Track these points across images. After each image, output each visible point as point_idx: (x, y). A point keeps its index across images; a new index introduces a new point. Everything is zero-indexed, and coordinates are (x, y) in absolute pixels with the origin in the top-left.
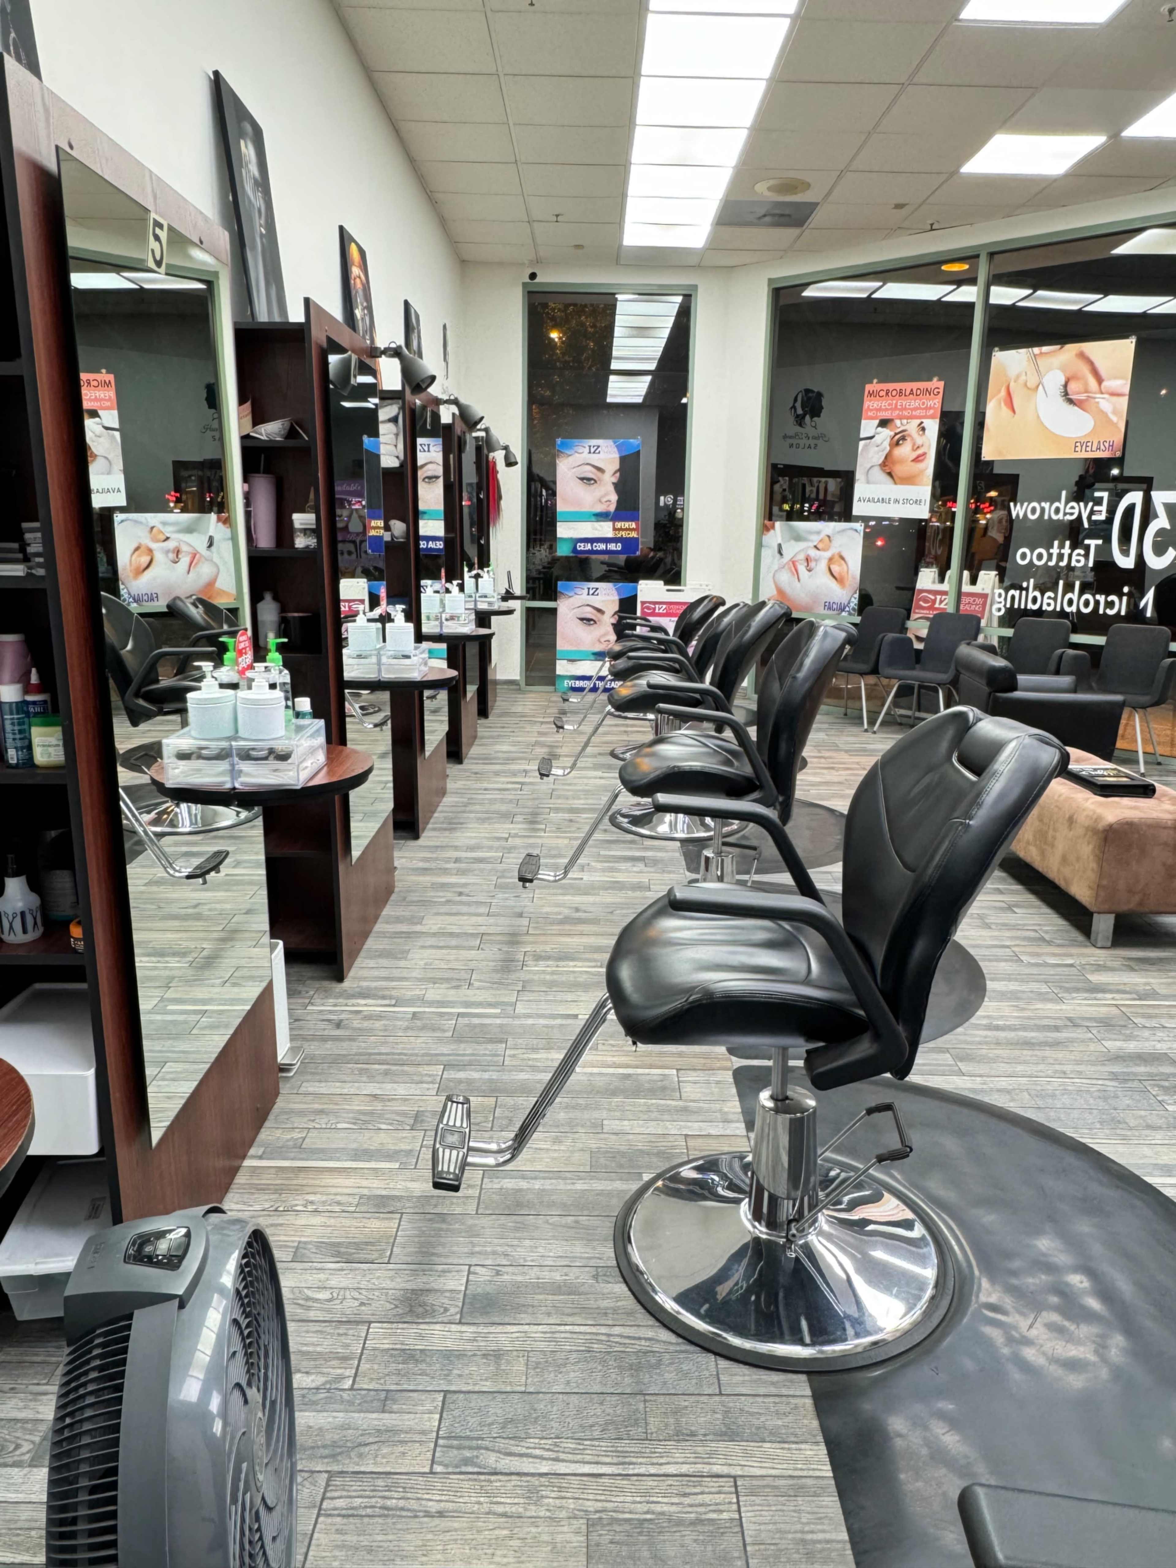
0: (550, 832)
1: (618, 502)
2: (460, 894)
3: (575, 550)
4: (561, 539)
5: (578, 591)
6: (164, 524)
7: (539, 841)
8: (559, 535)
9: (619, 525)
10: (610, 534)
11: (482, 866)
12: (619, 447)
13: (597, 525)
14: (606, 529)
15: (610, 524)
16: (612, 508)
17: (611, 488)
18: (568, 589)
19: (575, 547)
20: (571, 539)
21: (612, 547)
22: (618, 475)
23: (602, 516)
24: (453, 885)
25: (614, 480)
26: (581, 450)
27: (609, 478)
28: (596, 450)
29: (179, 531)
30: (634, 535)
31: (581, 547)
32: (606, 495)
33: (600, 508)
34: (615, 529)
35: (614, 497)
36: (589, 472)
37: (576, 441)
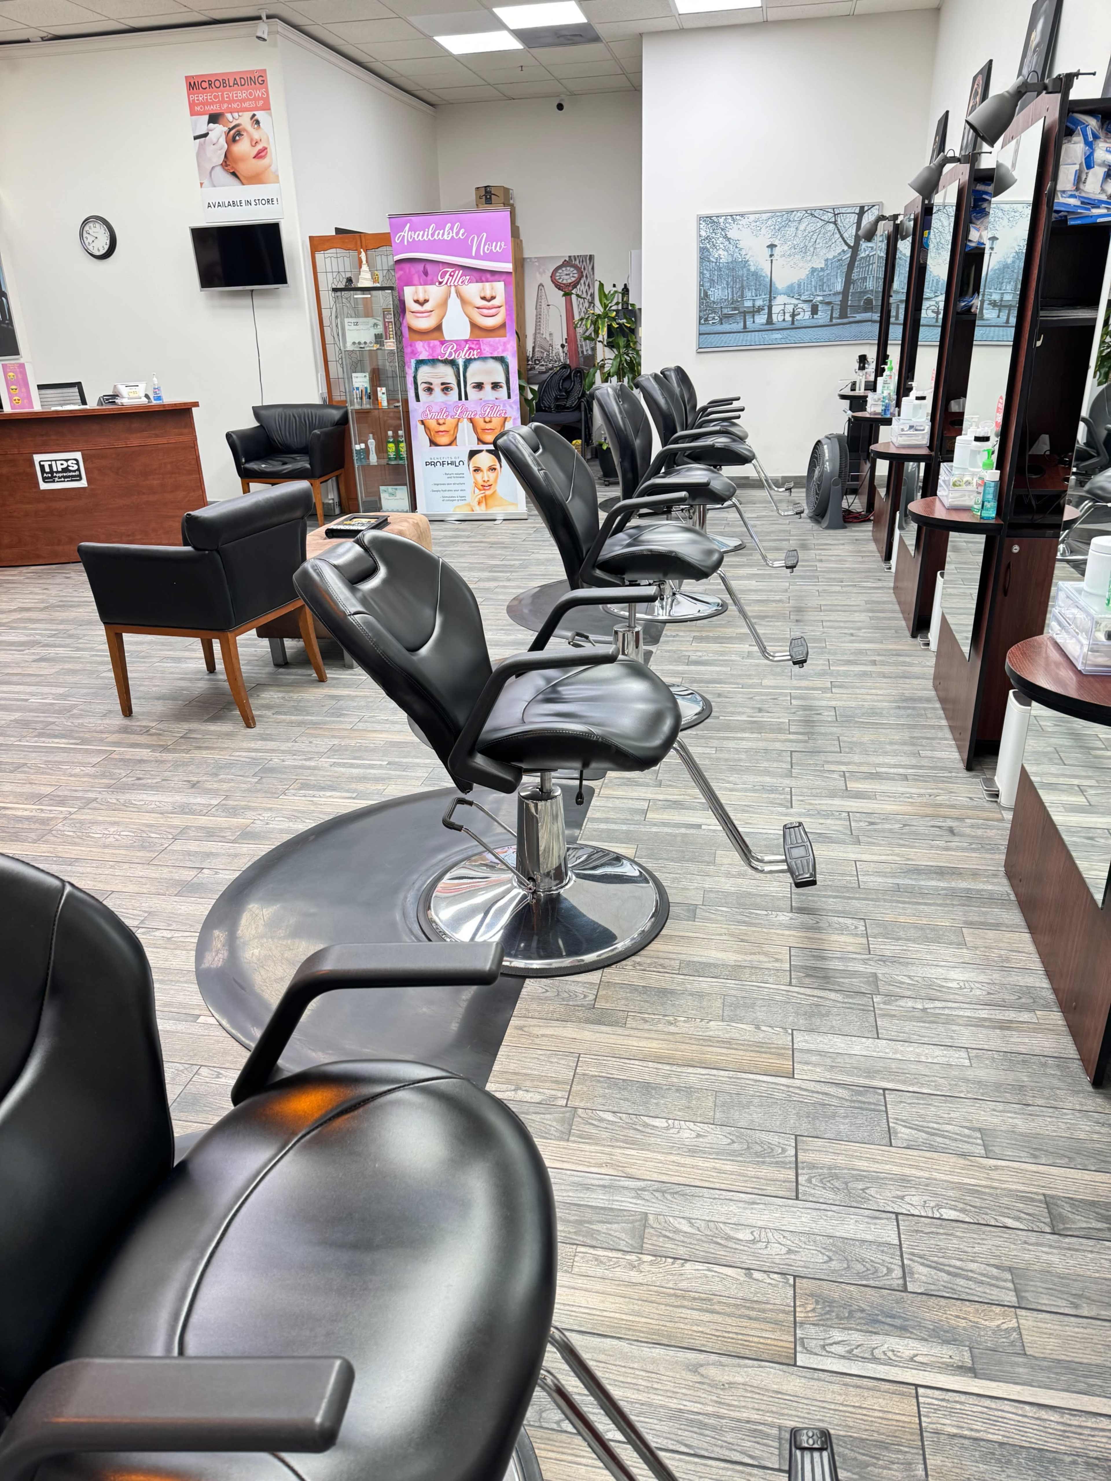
0: (785, 695)
2: (852, 635)
7: (795, 683)
11: (845, 658)
24: (860, 642)
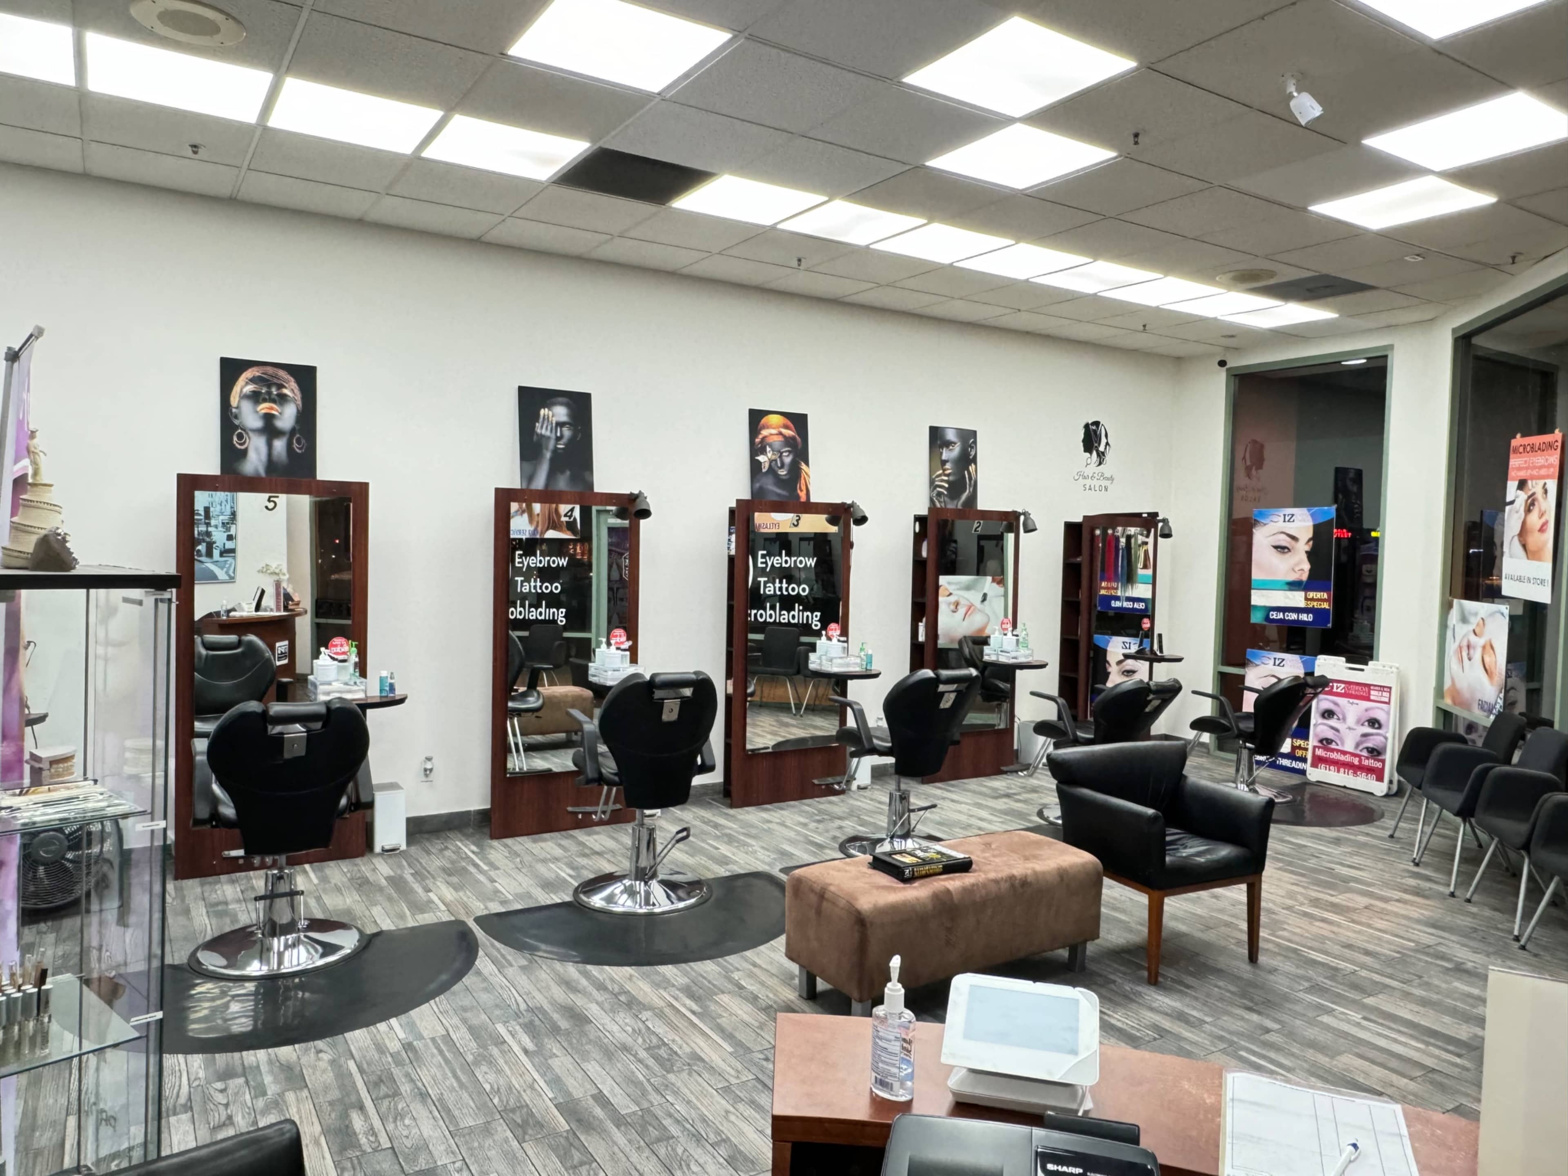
1: (1310, 570)
3: (1267, 618)
4: (1255, 607)
5: (1265, 660)
6: (949, 583)
8: (1253, 602)
9: (1311, 595)
10: (1302, 604)
12: (1312, 515)
13: (1290, 593)
14: (1297, 599)
15: (1302, 594)
16: (1305, 577)
17: (1304, 557)
18: (1256, 656)
19: (1268, 616)
20: (1265, 607)
21: (1304, 617)
22: (1311, 543)
23: (1294, 585)
25: (1308, 548)
26: (1275, 519)
27: (1303, 547)
28: (1291, 518)
29: (958, 589)
30: (1325, 606)
31: (1274, 615)
32: (1297, 564)
33: (1293, 577)
34: (1306, 599)
35: (1307, 566)
36: (1284, 541)
37: (1272, 511)
